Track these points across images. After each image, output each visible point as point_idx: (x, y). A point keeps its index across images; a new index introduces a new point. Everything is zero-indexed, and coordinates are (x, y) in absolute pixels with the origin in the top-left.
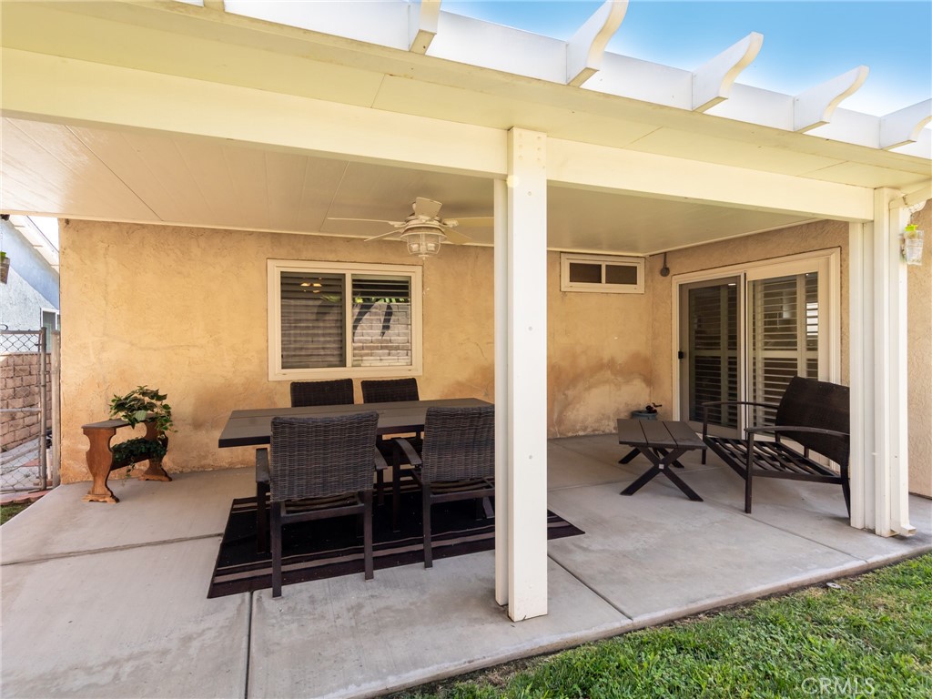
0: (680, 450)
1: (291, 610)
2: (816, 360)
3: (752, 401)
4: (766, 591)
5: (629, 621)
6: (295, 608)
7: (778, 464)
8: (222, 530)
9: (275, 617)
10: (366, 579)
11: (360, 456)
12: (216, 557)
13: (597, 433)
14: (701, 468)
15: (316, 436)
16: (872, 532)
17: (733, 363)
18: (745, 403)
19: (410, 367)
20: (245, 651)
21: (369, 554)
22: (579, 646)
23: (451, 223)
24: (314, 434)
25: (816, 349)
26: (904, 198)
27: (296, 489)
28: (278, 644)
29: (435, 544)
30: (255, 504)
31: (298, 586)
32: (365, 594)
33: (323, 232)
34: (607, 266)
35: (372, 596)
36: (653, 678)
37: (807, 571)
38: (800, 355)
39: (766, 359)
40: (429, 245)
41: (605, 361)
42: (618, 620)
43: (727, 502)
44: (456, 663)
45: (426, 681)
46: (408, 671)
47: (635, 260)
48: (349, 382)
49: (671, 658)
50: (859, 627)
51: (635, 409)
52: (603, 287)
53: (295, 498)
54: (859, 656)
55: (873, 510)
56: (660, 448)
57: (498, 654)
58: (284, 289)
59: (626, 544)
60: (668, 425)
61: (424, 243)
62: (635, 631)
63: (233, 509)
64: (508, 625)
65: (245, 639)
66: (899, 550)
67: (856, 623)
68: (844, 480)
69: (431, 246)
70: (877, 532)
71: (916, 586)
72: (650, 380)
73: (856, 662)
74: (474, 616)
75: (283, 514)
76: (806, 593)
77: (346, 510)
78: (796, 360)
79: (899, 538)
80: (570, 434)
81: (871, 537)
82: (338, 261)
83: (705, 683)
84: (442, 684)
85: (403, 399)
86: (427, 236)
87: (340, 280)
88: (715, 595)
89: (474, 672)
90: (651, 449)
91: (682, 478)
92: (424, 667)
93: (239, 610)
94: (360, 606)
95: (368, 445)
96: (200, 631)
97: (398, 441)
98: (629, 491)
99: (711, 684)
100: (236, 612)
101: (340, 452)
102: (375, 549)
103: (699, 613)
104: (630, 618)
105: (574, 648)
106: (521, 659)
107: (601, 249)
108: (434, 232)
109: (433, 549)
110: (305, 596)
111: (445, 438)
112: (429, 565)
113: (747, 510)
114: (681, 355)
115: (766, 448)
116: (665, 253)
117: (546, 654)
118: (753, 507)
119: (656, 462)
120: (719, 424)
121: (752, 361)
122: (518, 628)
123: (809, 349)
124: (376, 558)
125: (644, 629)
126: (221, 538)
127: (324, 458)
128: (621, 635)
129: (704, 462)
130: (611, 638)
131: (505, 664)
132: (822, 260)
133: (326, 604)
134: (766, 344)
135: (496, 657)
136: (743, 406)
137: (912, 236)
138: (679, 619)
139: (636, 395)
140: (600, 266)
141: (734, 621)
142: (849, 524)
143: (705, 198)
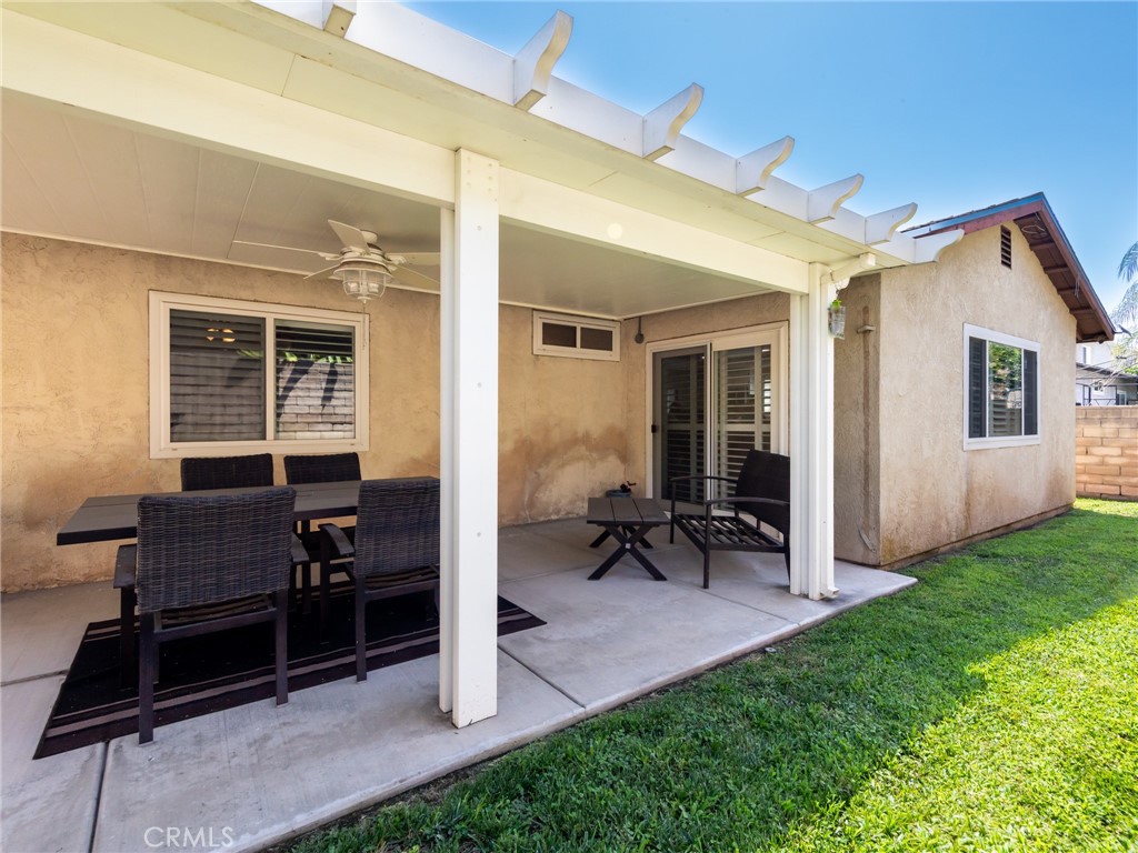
0: (647, 526)
1: (165, 757)
2: (769, 433)
3: (716, 475)
4: (714, 662)
5: (581, 710)
6: (172, 753)
7: (737, 539)
8: (67, 666)
9: (141, 769)
10: (278, 704)
11: (270, 546)
12: (53, 702)
13: (570, 516)
14: (670, 547)
15: (206, 521)
16: (806, 596)
17: (701, 436)
18: (711, 478)
19: (353, 441)
20: (91, 819)
21: (282, 673)
22: (528, 744)
23: (397, 258)
24: (203, 518)
25: (769, 422)
26: (831, 274)
27: (176, 594)
28: (141, 802)
29: (370, 654)
30: (118, 628)
31: (179, 725)
32: (276, 723)
33: (231, 259)
34: (582, 329)
35: (284, 724)
36: (598, 763)
37: (749, 638)
38: (756, 428)
39: (729, 432)
40: (371, 285)
41: (580, 435)
42: (571, 710)
43: (688, 579)
44: (385, 785)
45: (346, 813)
46: (323, 805)
47: (611, 324)
48: (268, 457)
49: (618, 740)
50: (784, 685)
51: (609, 488)
52: (578, 352)
53: (175, 605)
54: (782, 710)
55: (808, 576)
56: (628, 526)
57: (436, 767)
58: (174, 333)
59: (587, 630)
60: (639, 503)
61: (365, 283)
62: (587, 719)
63: (86, 637)
64: (451, 733)
65: (91, 804)
66: (826, 611)
67: (783, 682)
68: (785, 549)
69: (374, 286)
70: (810, 596)
71: (834, 642)
72: (625, 457)
73: (779, 717)
74: (412, 729)
75: (157, 629)
76: (747, 660)
77: (251, 618)
78: (753, 433)
79: (826, 600)
80: (542, 519)
81: (805, 601)
82: (255, 301)
83: (647, 758)
84: (364, 813)
85: (341, 478)
86: (369, 274)
87: (259, 325)
88: (667, 672)
89: (406, 792)
90: (620, 529)
91: (649, 559)
92: (344, 797)
93: (84, 768)
94: (266, 738)
95: (282, 531)
96: (17, 805)
97: (327, 528)
98: (596, 576)
99: (653, 759)
100: (79, 771)
101: (241, 542)
102: (291, 667)
103: (651, 693)
104: (583, 706)
105: (521, 747)
106: (463, 769)
107: (574, 308)
108: (376, 270)
109: (368, 659)
110: (188, 736)
111: (383, 519)
112: (362, 678)
113: (706, 586)
114: (654, 429)
115: (726, 523)
116: (640, 317)
117: (491, 759)
118: (711, 583)
119: (623, 541)
120: (688, 501)
121: (716, 434)
122: (462, 735)
123: (764, 422)
124: (292, 677)
125: (596, 716)
126: (64, 677)
127: (218, 551)
128: (573, 726)
129: (672, 542)
130: (562, 731)
131: (444, 777)
132: (774, 333)
133: (218, 742)
134: (730, 417)
135: (433, 771)
136: (709, 480)
137: (837, 311)
138: (631, 701)
139: (609, 473)
140: (575, 328)
141: (681, 695)
142: (789, 592)
143: (662, 255)
